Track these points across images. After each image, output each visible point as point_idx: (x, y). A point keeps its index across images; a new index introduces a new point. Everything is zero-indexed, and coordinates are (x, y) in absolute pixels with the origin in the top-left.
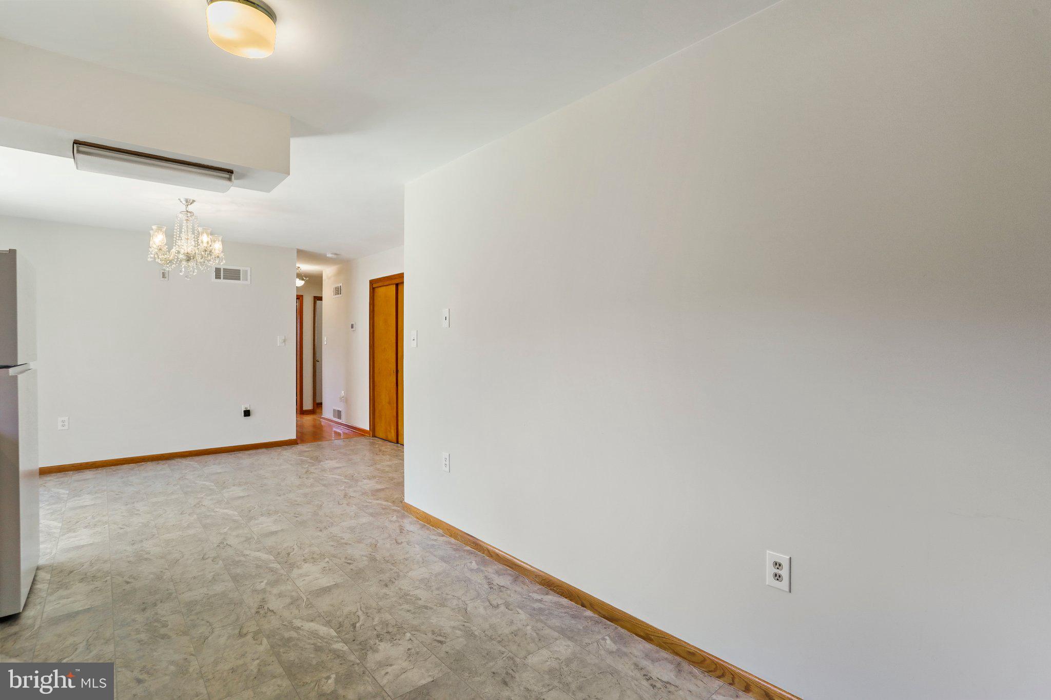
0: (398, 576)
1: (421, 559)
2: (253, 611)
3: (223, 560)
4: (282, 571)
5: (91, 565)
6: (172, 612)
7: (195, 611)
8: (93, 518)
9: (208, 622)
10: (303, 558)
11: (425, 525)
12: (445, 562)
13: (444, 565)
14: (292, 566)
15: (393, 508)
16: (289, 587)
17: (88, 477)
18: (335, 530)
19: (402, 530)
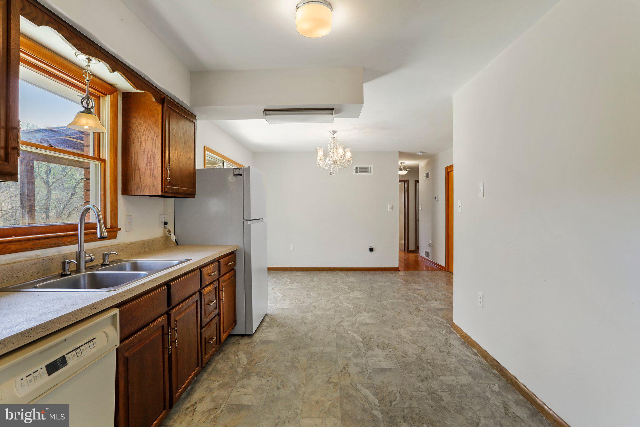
0: (433, 377)
1: (453, 369)
2: (340, 369)
3: (337, 333)
4: (363, 350)
5: (284, 319)
6: (304, 355)
7: (314, 359)
8: (293, 295)
9: (317, 367)
10: (377, 344)
11: (465, 343)
12: (473, 377)
13: (471, 379)
14: (370, 348)
15: (446, 324)
16: (363, 361)
17: (299, 275)
18: (402, 331)
19: (446, 342)
